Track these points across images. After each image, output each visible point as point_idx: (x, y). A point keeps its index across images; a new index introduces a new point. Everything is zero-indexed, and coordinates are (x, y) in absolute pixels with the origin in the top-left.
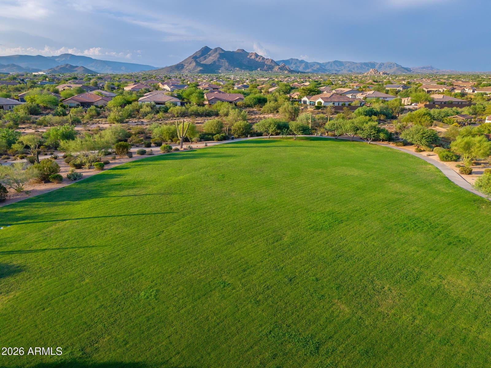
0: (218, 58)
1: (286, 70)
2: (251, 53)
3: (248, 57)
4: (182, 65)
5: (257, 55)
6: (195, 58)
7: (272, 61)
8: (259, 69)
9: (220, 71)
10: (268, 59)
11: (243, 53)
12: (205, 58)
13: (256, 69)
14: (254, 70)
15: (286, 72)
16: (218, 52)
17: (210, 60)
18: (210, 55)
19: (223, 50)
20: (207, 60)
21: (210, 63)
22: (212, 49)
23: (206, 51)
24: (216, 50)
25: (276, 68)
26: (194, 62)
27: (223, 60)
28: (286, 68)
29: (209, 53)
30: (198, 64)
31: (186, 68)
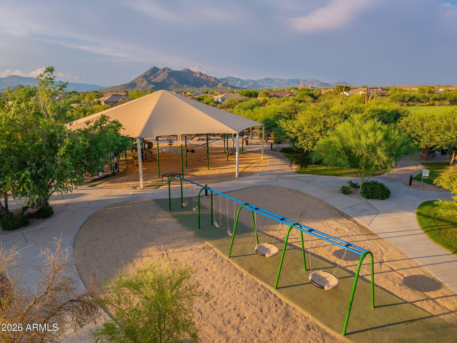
0: (167, 77)
1: (229, 86)
2: (196, 72)
3: (194, 75)
4: (135, 83)
5: (201, 74)
6: (145, 77)
7: (215, 78)
8: (205, 86)
9: (170, 88)
10: (212, 77)
11: (188, 72)
12: (155, 77)
13: (202, 86)
14: (200, 86)
15: (229, 88)
16: (166, 72)
17: (159, 79)
18: (159, 74)
19: (170, 70)
20: (157, 78)
21: (160, 81)
22: (160, 69)
23: (154, 71)
24: (164, 69)
25: (220, 85)
26: (146, 81)
27: (172, 79)
28: (228, 85)
29: (158, 73)
30: (150, 82)
31: (139, 86)
